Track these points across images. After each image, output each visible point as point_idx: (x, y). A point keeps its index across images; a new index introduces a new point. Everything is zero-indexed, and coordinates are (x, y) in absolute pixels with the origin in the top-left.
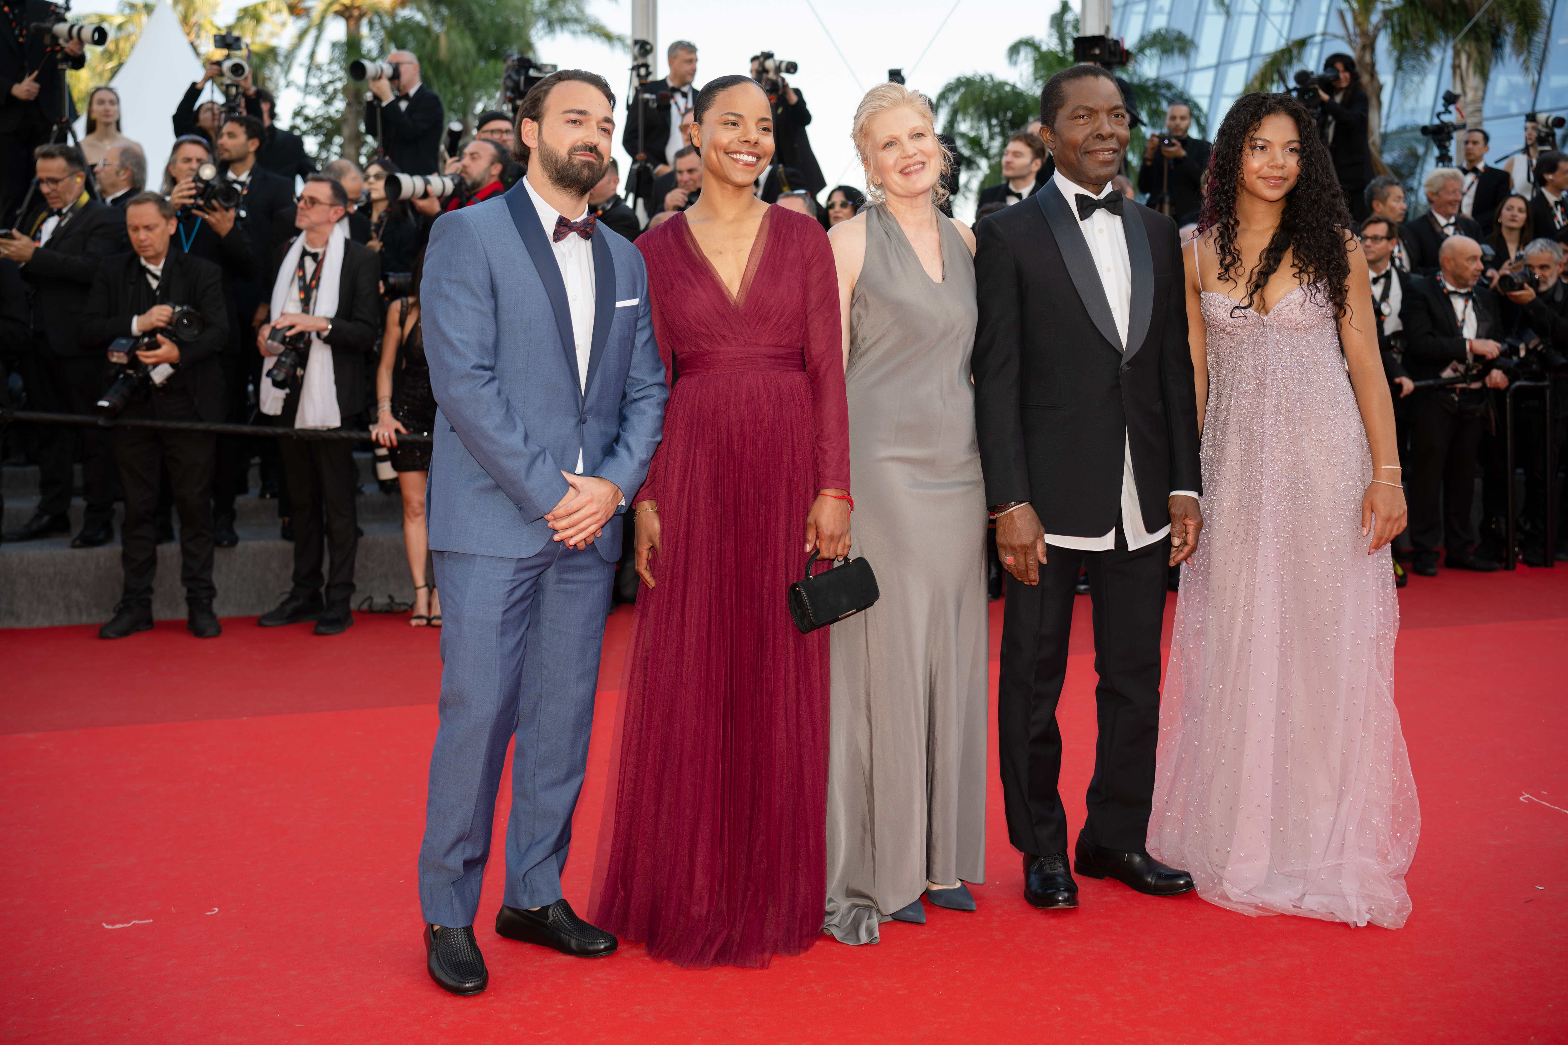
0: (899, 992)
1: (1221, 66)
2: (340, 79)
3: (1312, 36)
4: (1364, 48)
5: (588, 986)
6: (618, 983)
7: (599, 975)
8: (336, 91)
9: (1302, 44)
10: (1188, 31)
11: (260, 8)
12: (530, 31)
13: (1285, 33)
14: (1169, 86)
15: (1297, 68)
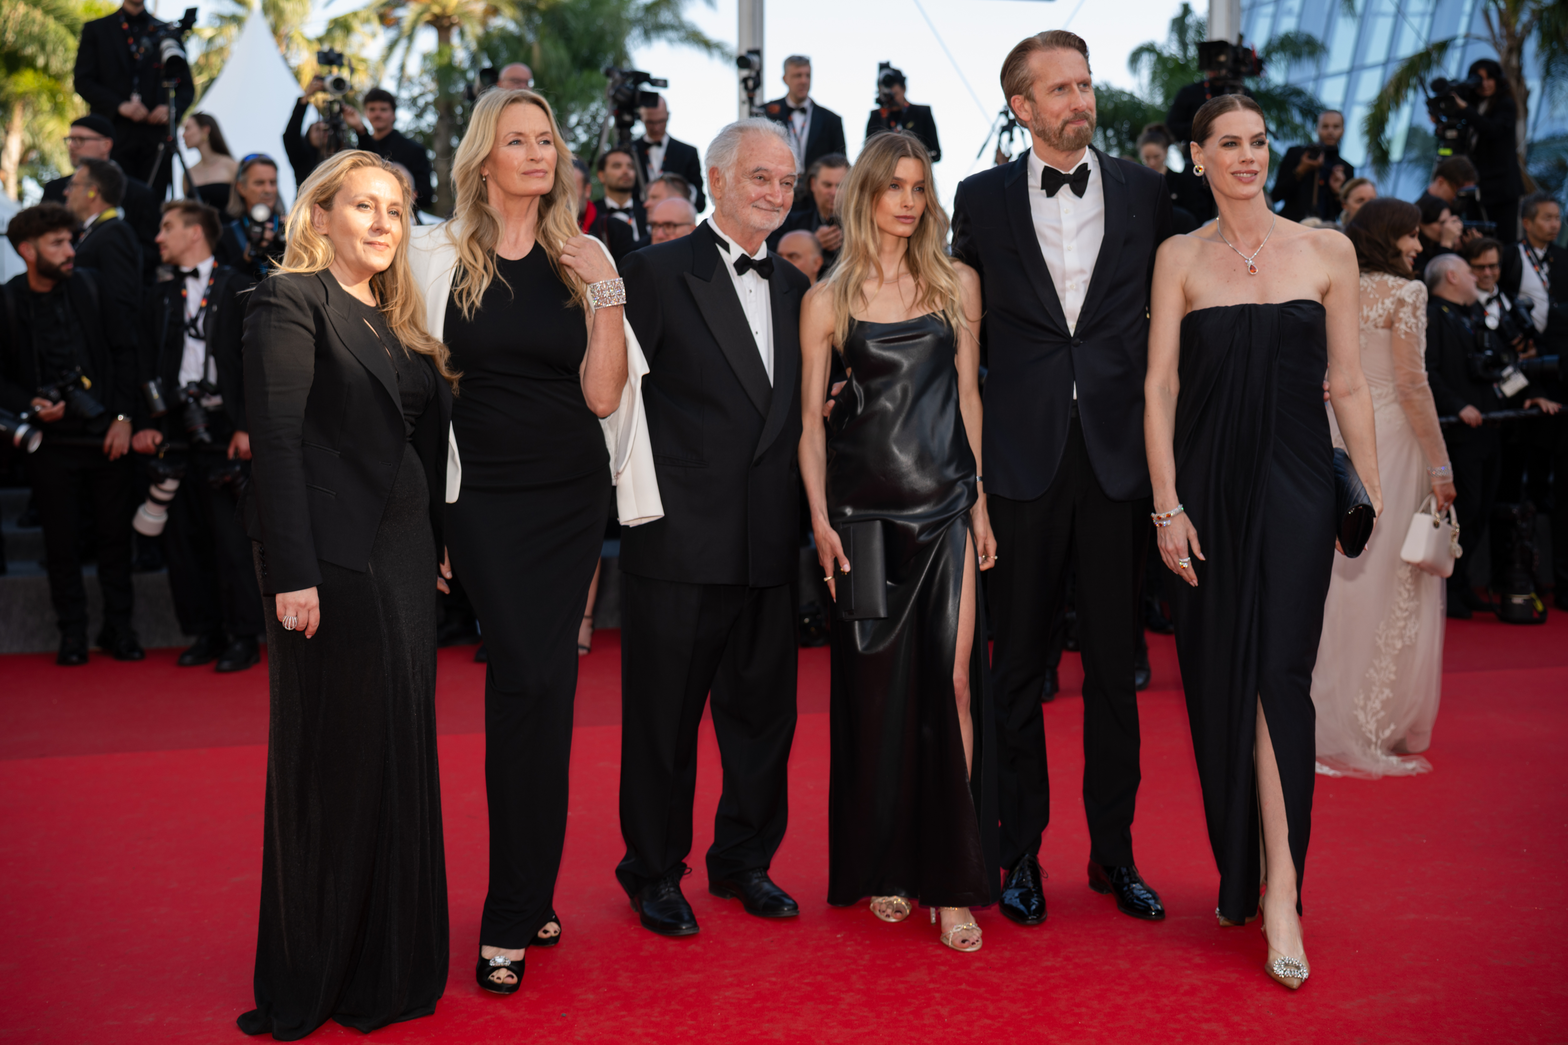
0: (1024, 1017)
1: (1354, 71)
2: (431, 92)
3: (1453, 39)
4: (1510, 51)
5: (717, 1004)
6: (746, 1002)
7: (727, 994)
8: (427, 104)
9: (1443, 47)
10: (1318, 34)
11: (350, 20)
12: (624, 39)
13: (1424, 34)
14: (1298, 92)
15: (1434, 74)
